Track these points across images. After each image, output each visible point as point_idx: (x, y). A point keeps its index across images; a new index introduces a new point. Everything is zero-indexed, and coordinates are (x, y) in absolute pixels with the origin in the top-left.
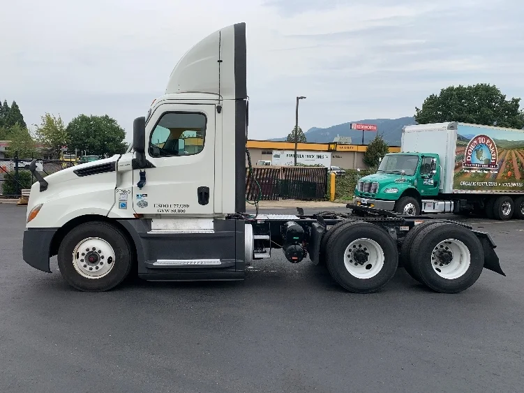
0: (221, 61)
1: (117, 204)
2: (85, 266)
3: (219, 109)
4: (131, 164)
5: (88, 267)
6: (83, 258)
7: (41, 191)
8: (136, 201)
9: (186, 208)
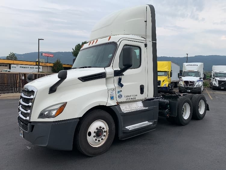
0: (145, 21)
1: (109, 98)
2: (96, 140)
3: (146, 45)
4: (113, 73)
5: (98, 139)
6: (95, 134)
7: (49, 94)
8: (118, 95)
9: (136, 97)
